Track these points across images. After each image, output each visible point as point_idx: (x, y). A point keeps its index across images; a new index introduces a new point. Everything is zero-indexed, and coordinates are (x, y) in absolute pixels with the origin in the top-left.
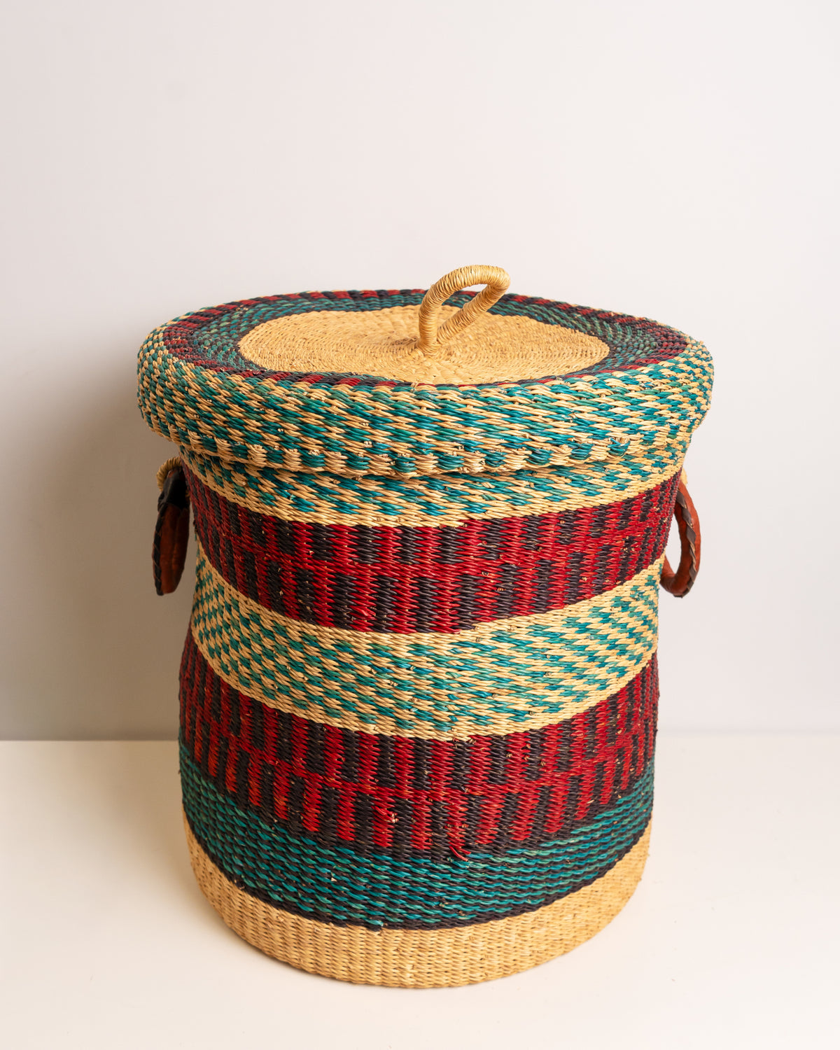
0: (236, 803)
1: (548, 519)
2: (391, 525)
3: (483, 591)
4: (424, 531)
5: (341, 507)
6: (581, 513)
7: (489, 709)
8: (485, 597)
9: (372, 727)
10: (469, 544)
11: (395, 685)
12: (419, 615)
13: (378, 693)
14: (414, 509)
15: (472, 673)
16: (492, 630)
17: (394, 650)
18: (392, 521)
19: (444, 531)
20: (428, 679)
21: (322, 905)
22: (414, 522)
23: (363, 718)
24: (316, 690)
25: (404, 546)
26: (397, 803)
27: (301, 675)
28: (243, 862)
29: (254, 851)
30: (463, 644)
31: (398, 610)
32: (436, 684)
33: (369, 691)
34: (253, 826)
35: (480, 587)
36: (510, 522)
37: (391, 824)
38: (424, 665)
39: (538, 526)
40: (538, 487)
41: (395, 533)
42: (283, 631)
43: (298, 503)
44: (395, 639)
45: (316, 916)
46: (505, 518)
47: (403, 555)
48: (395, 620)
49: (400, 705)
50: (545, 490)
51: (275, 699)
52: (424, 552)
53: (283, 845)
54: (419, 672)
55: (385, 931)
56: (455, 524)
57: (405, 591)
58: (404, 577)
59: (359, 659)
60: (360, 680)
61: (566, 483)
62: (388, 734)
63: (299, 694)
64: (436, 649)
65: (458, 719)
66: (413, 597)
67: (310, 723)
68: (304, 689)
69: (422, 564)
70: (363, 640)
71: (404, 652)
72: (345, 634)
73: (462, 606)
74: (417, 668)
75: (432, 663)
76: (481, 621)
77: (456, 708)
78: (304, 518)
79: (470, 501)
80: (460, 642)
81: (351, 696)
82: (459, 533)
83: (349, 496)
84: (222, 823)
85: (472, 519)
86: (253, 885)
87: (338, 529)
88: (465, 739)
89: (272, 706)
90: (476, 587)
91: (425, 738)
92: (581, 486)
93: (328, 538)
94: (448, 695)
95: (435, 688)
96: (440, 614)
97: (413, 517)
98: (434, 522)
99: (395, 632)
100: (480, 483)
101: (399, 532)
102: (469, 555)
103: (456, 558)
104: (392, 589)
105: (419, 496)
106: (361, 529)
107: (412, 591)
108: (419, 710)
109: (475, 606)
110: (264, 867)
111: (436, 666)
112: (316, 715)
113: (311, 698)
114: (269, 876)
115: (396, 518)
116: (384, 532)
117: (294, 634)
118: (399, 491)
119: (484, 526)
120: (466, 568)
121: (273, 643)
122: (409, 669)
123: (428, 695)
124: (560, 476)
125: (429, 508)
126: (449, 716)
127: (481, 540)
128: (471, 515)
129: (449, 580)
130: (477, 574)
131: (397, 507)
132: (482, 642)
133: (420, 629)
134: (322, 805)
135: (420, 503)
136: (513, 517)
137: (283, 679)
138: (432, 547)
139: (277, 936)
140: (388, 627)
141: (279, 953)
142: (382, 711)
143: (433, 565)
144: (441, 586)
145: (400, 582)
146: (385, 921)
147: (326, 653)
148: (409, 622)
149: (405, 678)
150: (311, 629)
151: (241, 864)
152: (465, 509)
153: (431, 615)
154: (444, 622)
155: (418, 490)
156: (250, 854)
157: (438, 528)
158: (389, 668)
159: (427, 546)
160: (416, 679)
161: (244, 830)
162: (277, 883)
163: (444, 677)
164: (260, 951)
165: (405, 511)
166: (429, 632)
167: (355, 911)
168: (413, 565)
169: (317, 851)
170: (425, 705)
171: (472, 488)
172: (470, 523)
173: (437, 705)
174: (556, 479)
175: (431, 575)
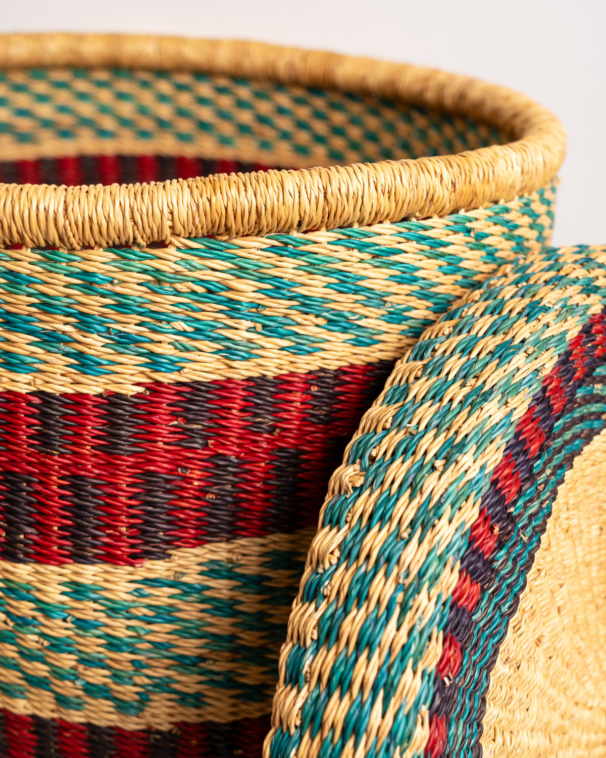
1: (290, 383)
2: (23, 389)
3: (182, 498)
4: (78, 400)
6: (345, 373)
7: (200, 683)
8: (186, 508)
9: (21, 703)
10: (154, 423)
11: (46, 643)
12: (76, 536)
13: (21, 653)
14: (59, 362)
15: (169, 627)
16: (199, 560)
17: (39, 590)
18: (22, 384)
19: (112, 400)
20: (98, 637)
22: (60, 386)
23: (6, 690)
25: (45, 424)
30: (150, 583)
31: (42, 528)
32: (112, 644)
35: (178, 491)
36: (225, 388)
38: (89, 616)
39: (272, 395)
40: (269, 331)
41: (29, 403)
44: (38, 572)
46: (215, 382)
47: (44, 439)
48: (36, 543)
49: (58, 673)
50: (282, 336)
52: (81, 436)
54: (82, 625)
56: (130, 390)
57: (50, 497)
58: (48, 475)
61: (317, 326)
62: (46, 714)
64: (106, 589)
65: (152, 697)
66: (64, 508)
69: (75, 453)
71: (54, 594)
73: (146, 523)
74: (78, 619)
75: (102, 611)
76: (179, 547)
77: (147, 681)
79: (152, 353)
80: (147, 579)
82: (136, 403)
85: (158, 383)
88: (165, 727)
90: (169, 491)
91: (102, 723)
92: (345, 330)
94: (132, 662)
95: (110, 651)
96: (109, 536)
97: (58, 377)
98: (93, 386)
99: (39, 562)
100: (168, 322)
101: (36, 400)
102: (156, 441)
103: (134, 445)
104: (29, 493)
105: (66, 342)
107: (62, 497)
108: (88, 683)
109: (168, 522)
111: (109, 617)
115: (29, 377)
116: (9, 401)
118: (32, 333)
119: (178, 393)
120: (151, 462)
122: (65, 620)
123: (100, 660)
124: (307, 314)
125: (84, 362)
126: (137, 693)
127: (174, 415)
128: (158, 377)
129: (124, 480)
130: (170, 472)
131: (29, 360)
132: (185, 579)
133: (80, 557)
135: (66, 354)
136: (229, 380)
138: (92, 427)
142: (34, 680)
143: (95, 456)
144: (109, 490)
145: (41, 483)
148: (61, 547)
149: (59, 634)
152: (145, 365)
153: (95, 537)
154: (118, 548)
155: (64, 333)
157: (100, 396)
158: (34, 618)
159: (83, 426)
160: (78, 635)
163: (122, 633)
165: (42, 367)
166: (93, 563)
168: (62, 455)
170: (97, 676)
171: (154, 331)
172: (155, 388)
173: (115, 675)
174: (299, 318)
175: (91, 469)
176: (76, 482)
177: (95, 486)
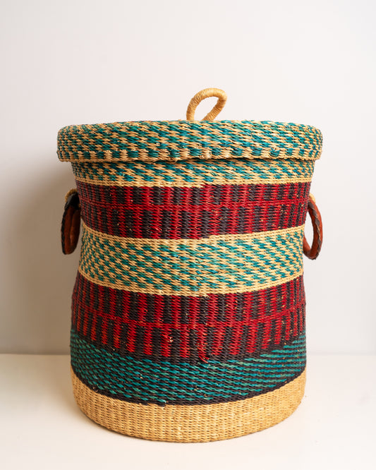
0: (95, 346)
1: (243, 187)
2: (169, 186)
3: (213, 219)
4: (184, 189)
5: (146, 178)
6: (259, 186)
7: (217, 280)
8: (214, 222)
9: (160, 291)
10: (205, 196)
11: (171, 266)
12: (182, 230)
13: (163, 271)
14: (180, 178)
15: (208, 260)
16: (218, 239)
17: (171, 247)
18: (169, 184)
19: (194, 189)
20: (187, 263)
21: (136, 392)
22: (180, 185)
23: (156, 287)
24: (134, 274)
25: (175, 196)
26: (173, 331)
27: (127, 266)
28: (98, 377)
29: (103, 369)
30: (203, 245)
31: (172, 227)
32: (191, 265)
33: (158, 271)
34: (103, 356)
35: (211, 217)
36: (226, 187)
37: (170, 343)
38: (185, 255)
39: (238, 190)
40: (237, 171)
41: (171, 190)
42: (118, 245)
43: (126, 177)
44: (171, 242)
45: (133, 400)
46: (223, 185)
47: (175, 200)
48: (171, 232)
49: (173, 278)
50: (242, 173)
51: (115, 283)
52: (185, 199)
53: (118, 363)
54: (182, 259)
55: (167, 406)
56: (199, 186)
57: (175, 218)
58: (175, 211)
59: (154, 253)
60: (155, 265)
61: (251, 170)
62: (168, 294)
63: (126, 278)
64: (191, 247)
65: (202, 284)
66: (180, 221)
67: (131, 293)
68: (128, 274)
69: (183, 204)
70: (156, 243)
71: (175, 248)
72: (147, 241)
73: (203, 226)
74: (182, 257)
75: (189, 254)
76: (212, 234)
77: (201, 278)
78: (129, 184)
79: (206, 176)
81: (150, 275)
82: (202, 191)
83: (150, 173)
84: (88, 360)
85: (207, 184)
86: (102, 388)
87: (145, 189)
88: (205, 296)
89: (113, 287)
90: (209, 217)
91: (186, 295)
92: (259, 173)
93: (140, 193)
94: (197, 272)
95: (191, 268)
96: (192, 230)
97: (180, 182)
98: (189, 185)
99: (171, 239)
100: (210, 166)
101: (173, 189)
102: (206, 202)
103: (200, 202)
104: (170, 217)
105: (182, 172)
106: (155, 188)
107: (179, 218)
108: (183, 280)
109: (209, 226)
110: (108, 377)
111: (191, 256)
112: (134, 288)
113: (131, 279)
114: (110, 381)
115: (172, 183)
116: (166, 189)
117: (124, 245)
118: (173, 170)
119: (213, 188)
120: (204, 207)
121: (114, 253)
122: (178, 257)
123: (187, 271)
125: (187, 178)
126: (198, 283)
127: (211, 195)
128: (206, 182)
129: (197, 212)
130: (210, 211)
131: (172, 178)
132: (213, 245)
133: (183, 237)
134: (137, 337)
135: (183, 176)
136: (227, 185)
137: (119, 271)
138: (188, 197)
139: (113, 416)
140: (168, 236)
141: (114, 427)
142: (165, 282)
143: (189, 205)
144: (193, 215)
145: (173, 213)
146: (167, 400)
147: (139, 252)
148: (178, 233)
149: (175, 262)
150: (131, 240)
151: (97, 378)
152: (204, 179)
153: (188, 230)
154: (194, 233)
155: (182, 169)
156: (101, 371)
157: (191, 188)
158: (168, 257)
159: (186, 196)
160: (181, 263)
161: (99, 359)
162: (113, 384)
163: (194, 261)
164: (105, 428)
165: (176, 180)
166: (188, 238)
167: (152, 394)
168: (180, 205)
169: (134, 363)
170: (186, 277)
171: (207, 169)
172: (206, 186)
173: (191, 277)
174: (246, 168)
175: (188, 210)
176: (183, 214)
177: (189, 214)
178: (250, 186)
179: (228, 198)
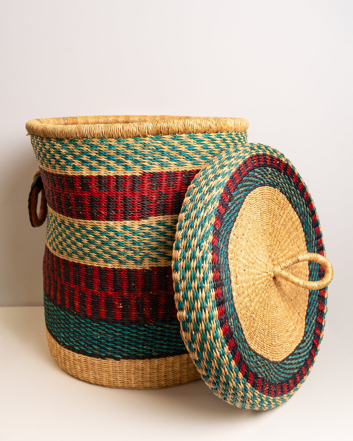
0: (60, 308)
1: (177, 173)
2: (111, 175)
3: (151, 203)
4: (125, 177)
5: (91, 168)
6: (192, 172)
7: (157, 255)
8: (152, 206)
9: (109, 265)
10: (144, 183)
11: (117, 244)
12: (124, 213)
13: (111, 248)
14: (121, 168)
15: (148, 238)
16: (156, 220)
17: (115, 228)
18: (112, 173)
19: (134, 177)
20: (130, 241)
21: (95, 349)
22: (121, 173)
23: (106, 261)
24: (86, 250)
25: (117, 183)
26: (122, 299)
27: (80, 244)
28: (64, 335)
29: (68, 329)
30: (143, 226)
31: (116, 210)
32: (133, 243)
33: (107, 248)
34: (67, 317)
35: (150, 201)
36: (161, 174)
37: (120, 309)
38: (128, 235)
39: (173, 176)
40: (171, 159)
41: (113, 178)
42: (72, 225)
43: (74, 168)
44: (116, 223)
45: (92, 355)
46: (159, 172)
47: (117, 187)
48: (115, 215)
49: (120, 254)
50: (175, 161)
51: (72, 257)
52: (125, 186)
53: (79, 324)
54: (126, 238)
55: (122, 360)
56: (138, 174)
57: (118, 202)
58: (117, 196)
59: (102, 233)
60: (103, 243)
61: (184, 159)
62: (116, 267)
63: (80, 253)
64: (133, 227)
65: (144, 259)
66: (122, 205)
67: (86, 266)
68: (82, 250)
69: (125, 191)
70: (102, 225)
71: (119, 229)
72: (95, 222)
73: (143, 209)
74: (125, 236)
75: (131, 233)
76: (151, 216)
77: (143, 254)
78: (77, 173)
79: (143, 165)
80: (143, 225)
81: (100, 251)
82: (139, 178)
83: (94, 163)
84: (56, 319)
85: (145, 172)
86: (68, 345)
87: (90, 177)
88: (148, 268)
89: (71, 261)
90: (148, 201)
91: (131, 268)
92: (191, 160)
93: (87, 181)
94: (139, 248)
95: (134, 245)
96: (133, 212)
97: (120, 171)
98: (129, 174)
99: (115, 221)
100: (147, 157)
101: (115, 178)
102: (144, 188)
103: (139, 188)
104: (113, 202)
105: (122, 162)
106: (100, 177)
107: (121, 202)
108: (128, 256)
109: (148, 209)
110: (72, 335)
111: (133, 235)
112: (88, 262)
113: (85, 254)
114: (74, 339)
115: (113, 172)
116: (108, 178)
117: (77, 226)
118: (114, 160)
119: (150, 175)
120: (143, 193)
121: (69, 232)
122: (122, 237)
123: (131, 248)
124: (181, 155)
125: (127, 168)
126: (140, 258)
127: (149, 181)
128: (145, 171)
129: (137, 197)
130: (148, 196)
131: (113, 167)
132: (152, 225)
133: (125, 219)
134: (92, 303)
135: (123, 166)
136: (162, 172)
137: (74, 247)
138: (129, 184)
139: (79, 367)
140: (112, 218)
141: (80, 376)
142: (113, 257)
143: (129, 191)
144: (133, 200)
145: (116, 199)
146: (121, 355)
147: (89, 232)
148: (121, 216)
149: (120, 240)
150: (82, 222)
151: (63, 336)
152: (142, 168)
153: (130, 213)
154: (135, 216)
155: (122, 160)
156: (67, 330)
157: (131, 176)
158: (114, 236)
159: (126, 184)
160: (125, 241)
161: (64, 320)
162: (77, 341)
163: (136, 240)
164: (73, 376)
165: (117, 169)
166: (129, 220)
167: (108, 351)
168: (121, 191)
169: (92, 324)
170: (130, 253)
171: (144, 159)
172: (144, 174)
173: (135, 253)
174: (179, 156)
175: (128, 195)
176: (125, 199)
177: (130, 199)
178: (184, 172)
179: (164, 184)
